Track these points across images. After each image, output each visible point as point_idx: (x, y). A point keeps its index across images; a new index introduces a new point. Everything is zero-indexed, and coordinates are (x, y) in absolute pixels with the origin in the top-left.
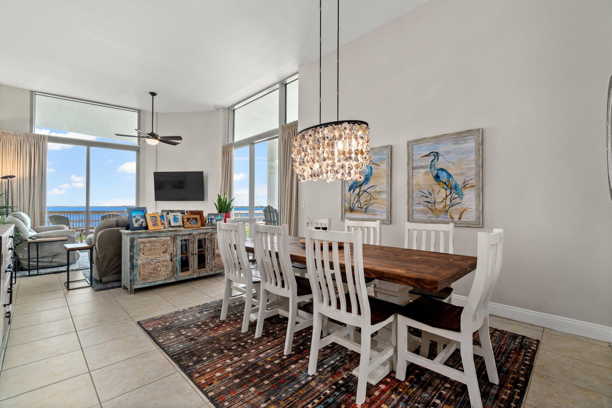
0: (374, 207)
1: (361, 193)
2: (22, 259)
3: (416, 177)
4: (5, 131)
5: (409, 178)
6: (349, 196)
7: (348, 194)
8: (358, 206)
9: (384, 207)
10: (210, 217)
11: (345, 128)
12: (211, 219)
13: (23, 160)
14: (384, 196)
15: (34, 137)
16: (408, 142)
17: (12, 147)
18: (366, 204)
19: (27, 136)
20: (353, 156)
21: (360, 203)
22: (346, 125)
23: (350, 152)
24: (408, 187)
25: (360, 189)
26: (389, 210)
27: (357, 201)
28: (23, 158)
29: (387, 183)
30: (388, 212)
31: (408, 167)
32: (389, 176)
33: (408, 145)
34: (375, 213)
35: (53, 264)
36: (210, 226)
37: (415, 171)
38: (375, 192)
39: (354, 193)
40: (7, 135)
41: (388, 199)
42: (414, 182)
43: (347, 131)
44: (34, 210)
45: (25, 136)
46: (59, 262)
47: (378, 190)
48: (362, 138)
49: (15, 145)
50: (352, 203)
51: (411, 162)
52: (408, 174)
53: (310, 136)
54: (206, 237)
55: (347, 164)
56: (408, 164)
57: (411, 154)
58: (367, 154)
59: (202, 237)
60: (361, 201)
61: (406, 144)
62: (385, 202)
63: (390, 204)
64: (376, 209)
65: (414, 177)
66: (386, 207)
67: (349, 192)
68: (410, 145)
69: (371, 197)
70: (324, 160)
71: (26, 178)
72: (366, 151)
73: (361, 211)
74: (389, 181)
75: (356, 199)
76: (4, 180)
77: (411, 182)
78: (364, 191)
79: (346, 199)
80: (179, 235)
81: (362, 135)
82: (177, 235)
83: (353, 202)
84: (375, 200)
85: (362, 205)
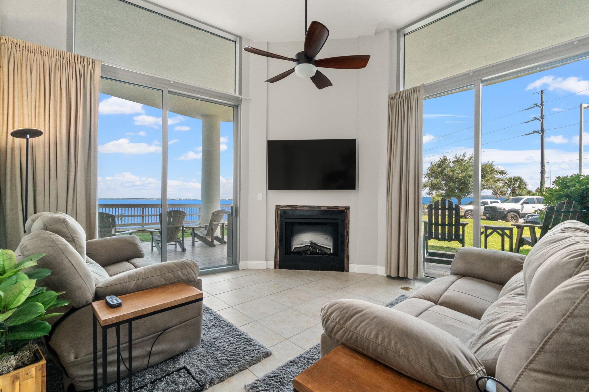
2: (74, 364)
4: (20, 42)
13: (54, 103)
15: (75, 60)
17: (32, 75)
19: (62, 56)
28: (55, 100)
35: (154, 359)
40: (23, 50)
44: (76, 205)
45: (58, 57)
46: (166, 351)
49: (39, 71)
71: (61, 141)
76: (17, 140)
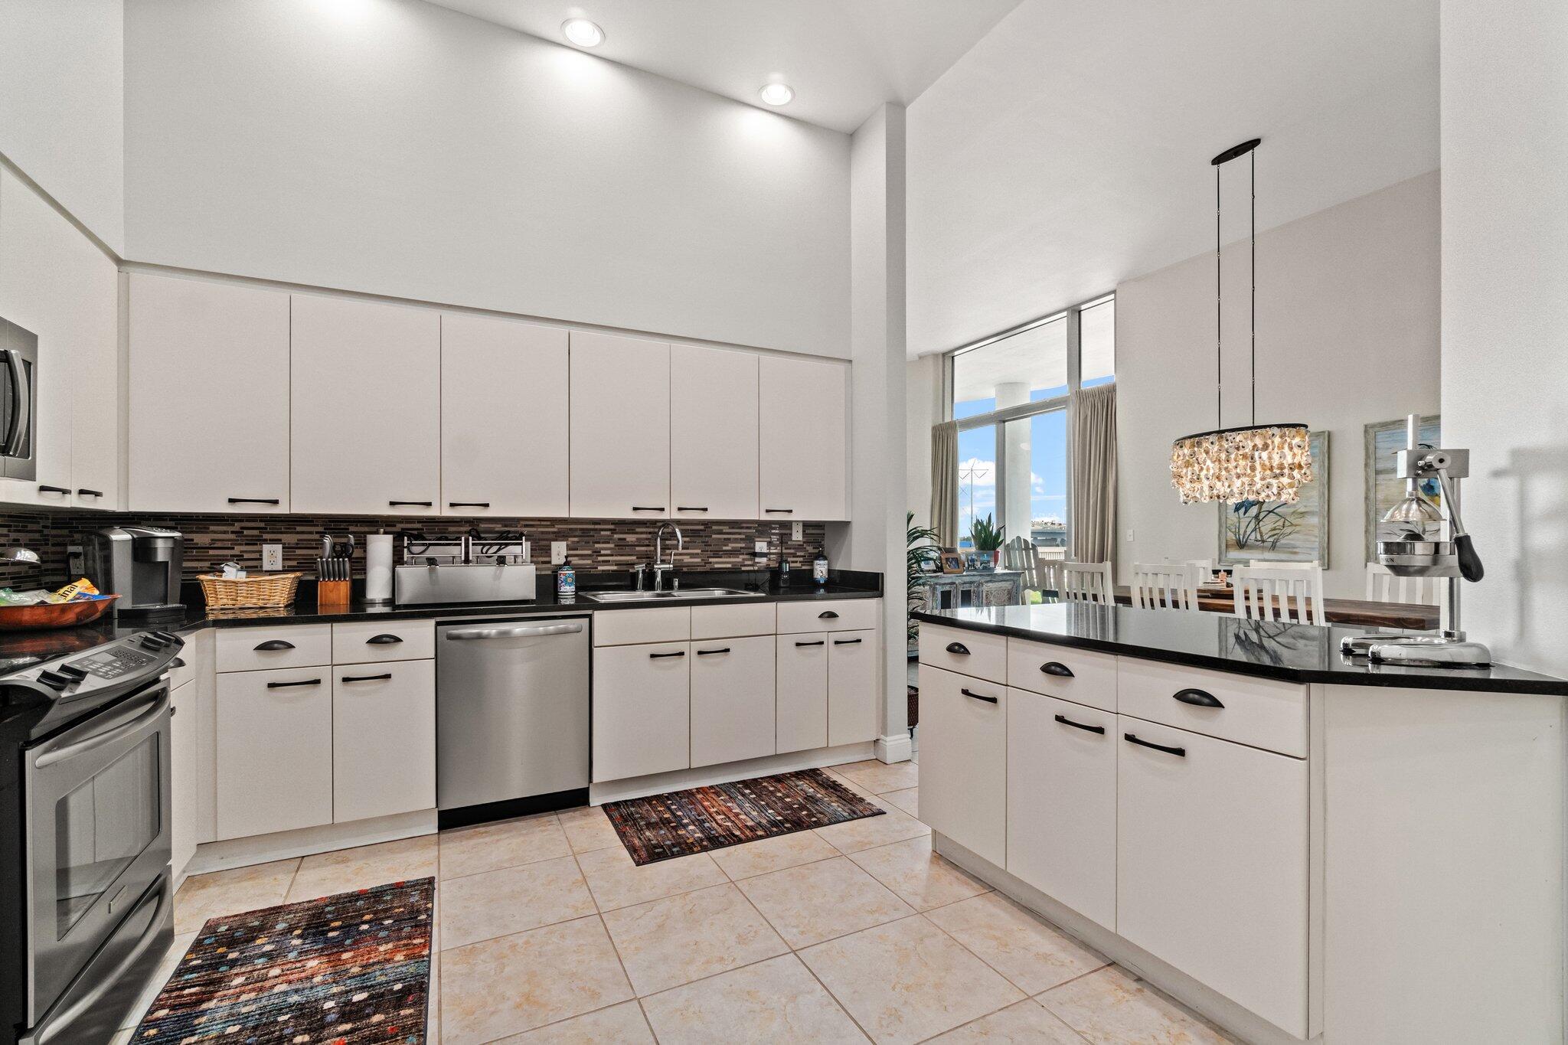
0: (1292, 540)
1: (1262, 515)
3: (1383, 487)
5: (1368, 490)
6: (1236, 520)
7: (1233, 517)
8: (1256, 538)
9: (1313, 539)
10: (970, 558)
11: (1273, 435)
12: (973, 560)
14: (1314, 520)
16: (1366, 426)
18: (1274, 535)
20: (1286, 471)
21: (1261, 533)
22: (1276, 430)
23: (1281, 467)
24: (1367, 506)
25: (1261, 508)
26: (1326, 545)
27: (1254, 530)
29: (1320, 498)
30: (1323, 548)
31: (1366, 471)
32: (1323, 484)
33: (1366, 431)
34: (1295, 550)
36: (972, 570)
37: (1381, 477)
38: (1294, 512)
39: (1247, 515)
41: (1324, 526)
42: (1380, 496)
43: (1277, 440)
47: (1299, 511)
48: (1299, 446)
50: (1242, 532)
51: (1371, 461)
52: (1367, 481)
53: (1212, 443)
54: (972, 589)
55: (1274, 482)
56: (1366, 465)
57: (1371, 448)
58: (1308, 468)
59: (966, 588)
60: (1262, 528)
61: (1363, 429)
62: (1316, 532)
63: (1326, 536)
64: (1298, 543)
65: (1379, 488)
66: (1317, 540)
67: (1236, 513)
68: (1371, 430)
69: (1284, 522)
70: (1238, 477)
72: (1306, 465)
73: (1263, 548)
74: (1324, 494)
75: (1252, 525)
77: (1372, 495)
78: (1270, 512)
79: (1228, 525)
80: (940, 584)
81: (1300, 443)
82: (936, 584)
83: (1245, 532)
84: (1294, 527)
85: (1265, 537)
